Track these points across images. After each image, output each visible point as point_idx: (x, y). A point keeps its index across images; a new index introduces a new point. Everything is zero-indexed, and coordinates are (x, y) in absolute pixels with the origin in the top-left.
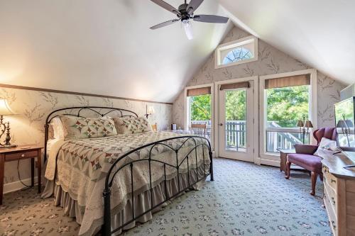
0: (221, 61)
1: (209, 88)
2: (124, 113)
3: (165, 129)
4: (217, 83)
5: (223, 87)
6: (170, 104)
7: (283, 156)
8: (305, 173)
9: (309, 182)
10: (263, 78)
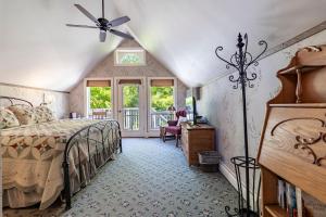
0: (118, 61)
1: (109, 82)
2: (15, 102)
3: (63, 118)
4: (116, 78)
5: (121, 82)
6: (67, 93)
7: (162, 129)
8: (173, 137)
9: (174, 142)
10: (149, 79)
